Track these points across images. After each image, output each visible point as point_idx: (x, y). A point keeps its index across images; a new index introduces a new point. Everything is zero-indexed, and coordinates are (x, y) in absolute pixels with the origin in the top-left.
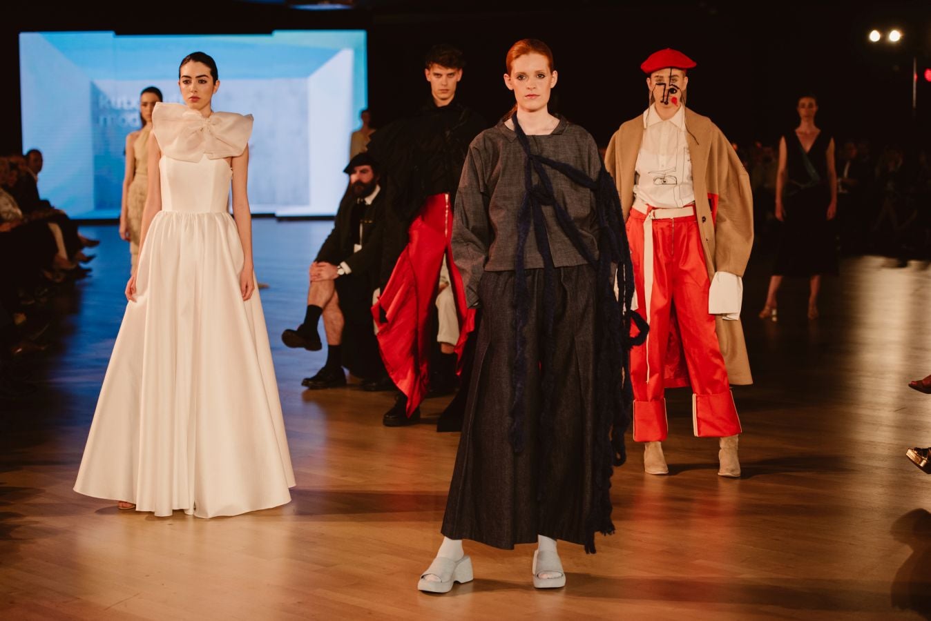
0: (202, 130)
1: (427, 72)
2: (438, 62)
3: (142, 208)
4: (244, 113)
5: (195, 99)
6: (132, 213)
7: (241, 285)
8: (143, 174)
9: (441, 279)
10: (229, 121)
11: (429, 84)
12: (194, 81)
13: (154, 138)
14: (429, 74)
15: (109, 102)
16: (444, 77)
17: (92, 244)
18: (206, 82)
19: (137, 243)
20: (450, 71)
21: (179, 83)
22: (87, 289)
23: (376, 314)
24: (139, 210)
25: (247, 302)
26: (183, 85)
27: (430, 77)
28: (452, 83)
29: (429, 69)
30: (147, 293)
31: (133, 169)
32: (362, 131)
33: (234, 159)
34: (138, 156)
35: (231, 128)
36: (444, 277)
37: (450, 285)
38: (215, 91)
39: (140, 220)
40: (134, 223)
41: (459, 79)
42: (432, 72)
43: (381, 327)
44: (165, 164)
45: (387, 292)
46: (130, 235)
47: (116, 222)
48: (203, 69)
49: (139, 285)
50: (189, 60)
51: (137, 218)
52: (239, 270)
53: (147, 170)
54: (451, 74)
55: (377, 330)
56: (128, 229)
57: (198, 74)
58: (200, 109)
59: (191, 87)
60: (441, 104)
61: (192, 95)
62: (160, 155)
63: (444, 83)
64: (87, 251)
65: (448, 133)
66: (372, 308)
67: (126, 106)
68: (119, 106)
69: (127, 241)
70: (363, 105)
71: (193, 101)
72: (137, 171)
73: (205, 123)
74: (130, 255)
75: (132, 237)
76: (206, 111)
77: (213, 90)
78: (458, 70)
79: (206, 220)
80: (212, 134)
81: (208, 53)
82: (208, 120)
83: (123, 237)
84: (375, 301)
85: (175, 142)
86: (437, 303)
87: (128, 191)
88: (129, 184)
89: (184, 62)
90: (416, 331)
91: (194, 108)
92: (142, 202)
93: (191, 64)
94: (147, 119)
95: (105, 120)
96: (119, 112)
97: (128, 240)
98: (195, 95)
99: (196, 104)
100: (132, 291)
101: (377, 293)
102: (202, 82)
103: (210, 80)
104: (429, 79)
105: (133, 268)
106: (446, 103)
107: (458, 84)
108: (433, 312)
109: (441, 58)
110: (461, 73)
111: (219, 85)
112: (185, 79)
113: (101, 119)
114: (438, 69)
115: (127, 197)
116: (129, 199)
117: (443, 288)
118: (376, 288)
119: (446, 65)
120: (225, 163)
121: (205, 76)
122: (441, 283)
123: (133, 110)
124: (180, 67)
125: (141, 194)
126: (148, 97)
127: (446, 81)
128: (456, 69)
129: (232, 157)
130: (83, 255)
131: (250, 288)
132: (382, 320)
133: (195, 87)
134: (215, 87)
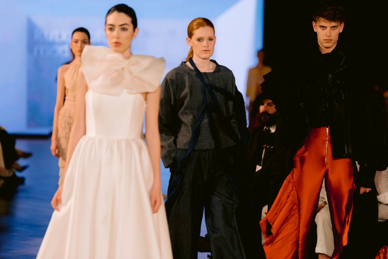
0: (123, 69)
1: (314, 24)
2: (323, 17)
3: (70, 130)
4: (158, 56)
5: (117, 44)
6: (62, 133)
7: (151, 198)
8: (71, 100)
9: (320, 198)
10: (146, 63)
11: (316, 34)
12: (117, 29)
13: (83, 76)
14: (315, 26)
15: (43, 35)
16: (328, 29)
17: (27, 155)
18: (127, 30)
19: (64, 159)
20: (333, 24)
21: (105, 30)
22: (21, 194)
23: (264, 228)
24: (67, 130)
25: (155, 215)
26: (108, 32)
27: (317, 29)
28: (335, 34)
29: (316, 22)
30: (71, 202)
31: (63, 97)
32: (257, 67)
33: (149, 95)
34: (68, 86)
35: (147, 69)
36: (323, 198)
37: (327, 206)
38: (134, 37)
39: (67, 138)
40: (63, 142)
41: (341, 31)
42: (318, 24)
43: (268, 239)
44: (90, 97)
45: (274, 209)
46: (59, 152)
47: (48, 136)
48: (125, 19)
49: (64, 197)
50: (113, 11)
51: (66, 137)
52: (150, 188)
53: (75, 97)
54: (334, 27)
55: (264, 241)
56: (58, 147)
57: (121, 23)
58: (122, 52)
59: (115, 33)
60: (325, 51)
61: (114, 40)
62: (86, 88)
63: (329, 35)
64: (21, 162)
65: (330, 76)
66: (261, 222)
67: (57, 40)
68: (51, 39)
69: (56, 158)
70: (260, 46)
71: (116, 46)
72: (66, 98)
73: (125, 63)
74: (58, 169)
75: (60, 153)
76: (127, 53)
77: (132, 36)
78: (341, 23)
79: (123, 145)
80: (131, 73)
81: (130, 5)
82: (128, 61)
83: (53, 154)
84: (264, 215)
85: (100, 79)
86: (316, 220)
87: (58, 115)
88: (59, 109)
89: (110, 12)
90: (297, 243)
91: (117, 51)
92: (70, 124)
93: (115, 14)
94: (77, 54)
95: (38, 51)
96: (51, 44)
97: (58, 156)
98: (118, 41)
99: (118, 48)
100: (58, 202)
101: (265, 209)
102: (124, 29)
103: (131, 27)
104: (315, 31)
105: (60, 179)
106: (330, 51)
107: (340, 35)
108: (312, 228)
109: (326, 13)
110: (343, 25)
111: (138, 32)
112: (110, 27)
113: (35, 49)
114: (323, 22)
115: (58, 119)
116: (59, 122)
117: (322, 207)
118: (265, 205)
119: (330, 19)
120: (141, 97)
121: (126, 24)
122: (320, 203)
123: (63, 43)
124: (107, 16)
125: (69, 117)
126: (79, 36)
127: (330, 33)
128: (339, 23)
129: (147, 93)
130: (18, 165)
131: (158, 204)
132: (268, 233)
133: (118, 34)
134: (135, 34)
